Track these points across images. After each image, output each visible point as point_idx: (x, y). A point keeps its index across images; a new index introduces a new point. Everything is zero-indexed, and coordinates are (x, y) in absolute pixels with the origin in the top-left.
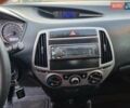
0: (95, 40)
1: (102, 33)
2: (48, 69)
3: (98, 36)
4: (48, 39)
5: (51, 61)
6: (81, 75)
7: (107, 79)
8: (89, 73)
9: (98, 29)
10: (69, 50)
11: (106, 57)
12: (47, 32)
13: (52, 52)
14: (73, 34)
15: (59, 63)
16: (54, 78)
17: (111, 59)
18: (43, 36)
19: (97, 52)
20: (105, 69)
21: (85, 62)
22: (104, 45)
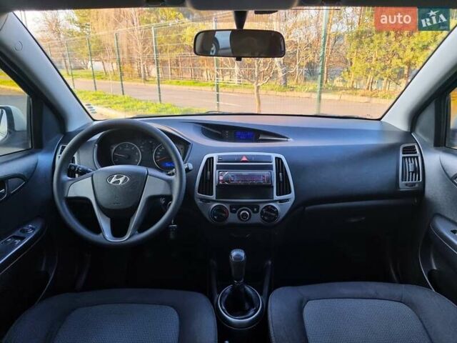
0: (270, 168)
1: (278, 160)
2: (214, 197)
3: (274, 163)
4: (215, 163)
5: (218, 186)
6: (253, 207)
7: (284, 219)
8: (262, 206)
9: (274, 156)
10: (237, 175)
11: (283, 188)
12: (215, 156)
13: (218, 176)
14: (244, 159)
15: (227, 190)
16: (220, 209)
17: (290, 192)
18: (210, 160)
19: (270, 179)
20: (283, 204)
21: (262, 190)
22: (280, 174)
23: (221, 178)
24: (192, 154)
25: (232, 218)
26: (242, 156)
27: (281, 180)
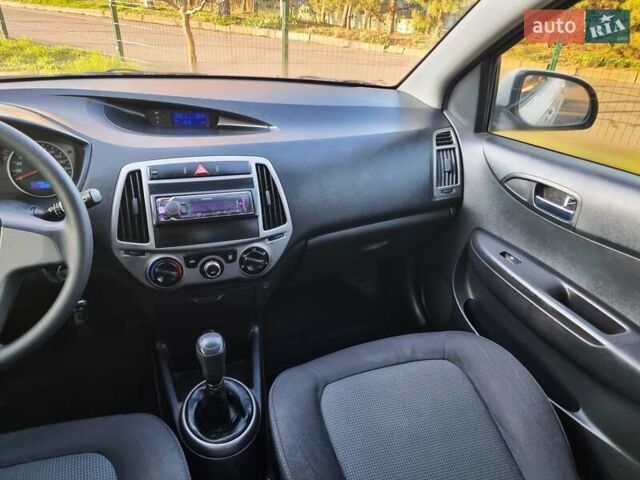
0: (248, 183)
1: (261, 167)
2: (151, 244)
3: (254, 175)
4: (146, 182)
5: (158, 226)
6: (225, 254)
8: (241, 251)
9: (253, 161)
10: (193, 202)
11: (274, 216)
12: (144, 167)
13: (157, 207)
15: (173, 231)
16: (166, 264)
17: (285, 221)
18: (135, 175)
19: (251, 204)
20: (274, 242)
21: (234, 224)
22: (267, 192)
23: (162, 210)
24: (94, 167)
25: (191, 276)
26: (197, 165)
27: (269, 203)
